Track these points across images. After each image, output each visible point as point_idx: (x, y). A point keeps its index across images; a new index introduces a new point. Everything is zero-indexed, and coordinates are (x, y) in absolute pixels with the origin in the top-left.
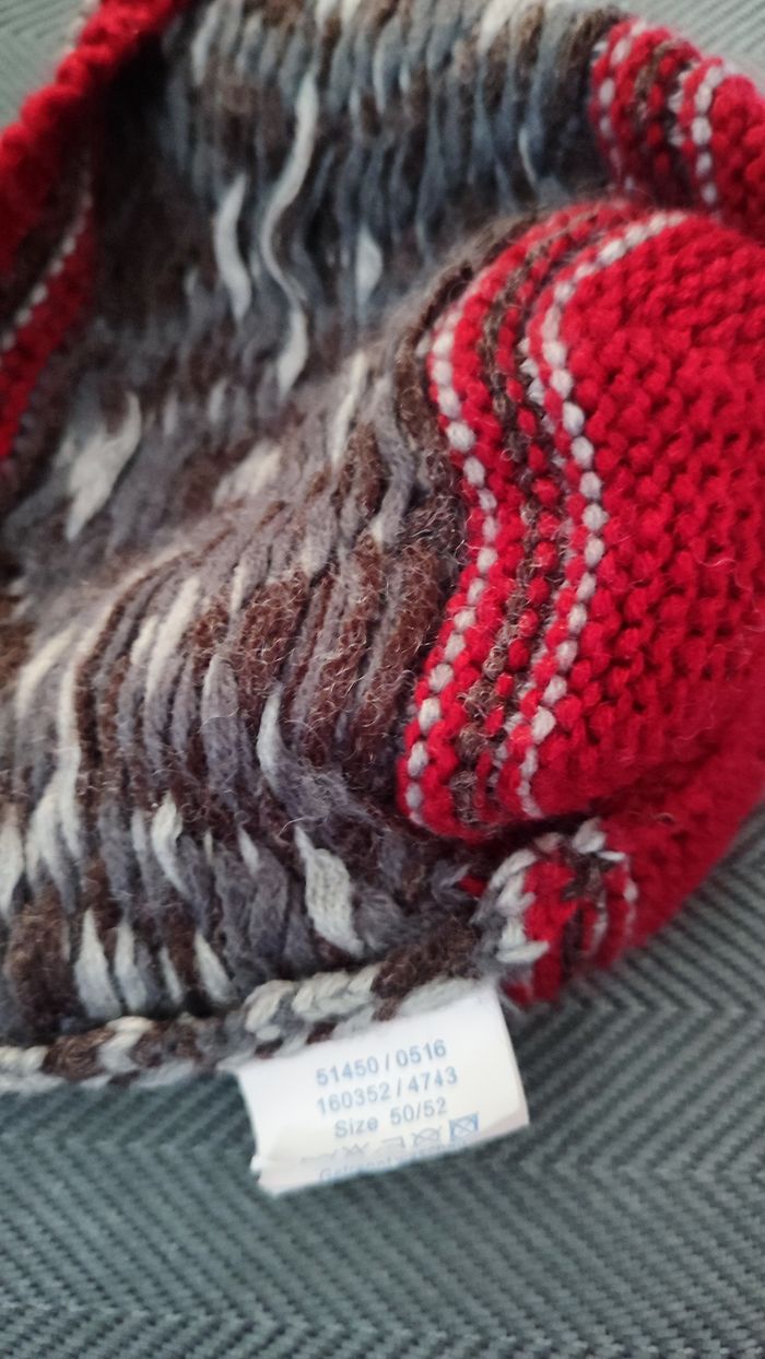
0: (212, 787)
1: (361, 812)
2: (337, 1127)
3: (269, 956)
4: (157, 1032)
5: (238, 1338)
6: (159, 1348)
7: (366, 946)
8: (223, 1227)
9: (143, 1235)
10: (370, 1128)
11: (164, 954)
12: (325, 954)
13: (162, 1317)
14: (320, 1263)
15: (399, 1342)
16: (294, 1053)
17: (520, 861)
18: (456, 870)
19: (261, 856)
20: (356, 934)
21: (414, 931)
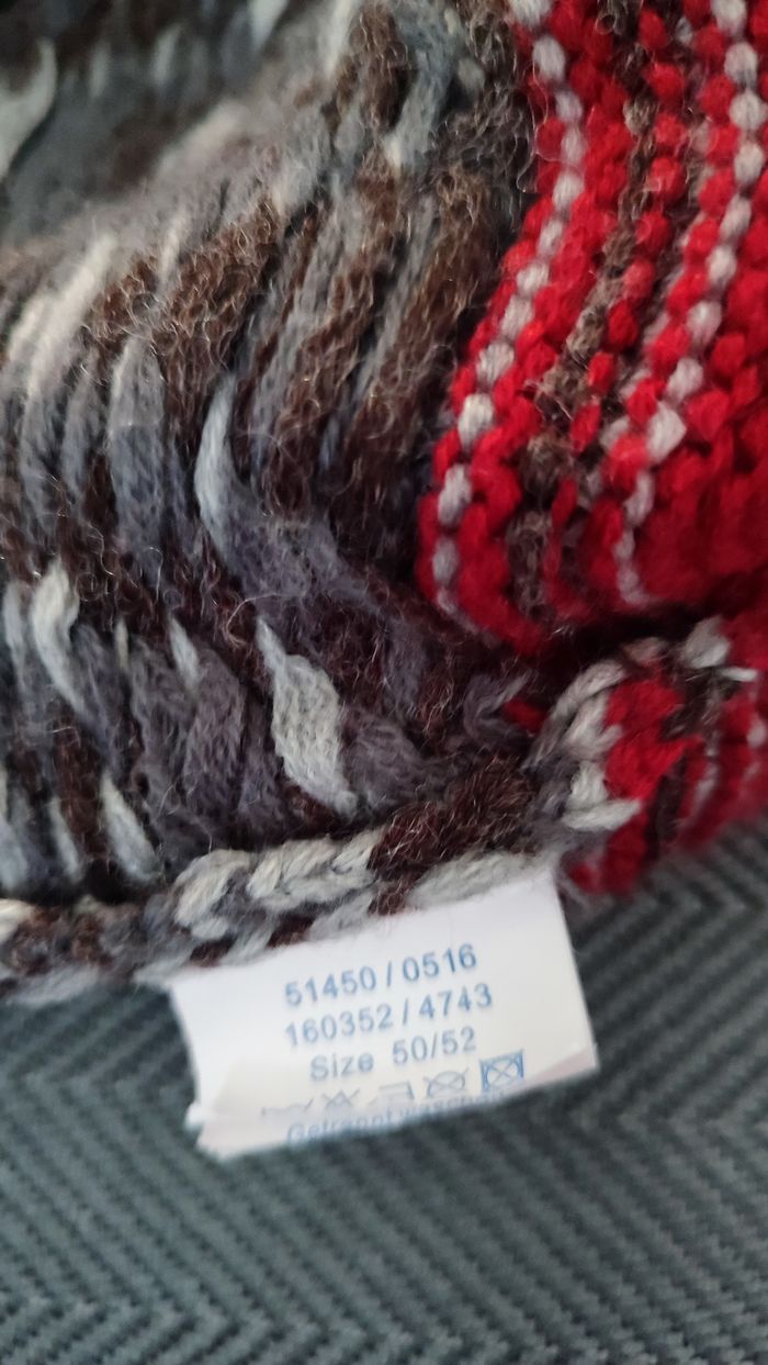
0: (122, 542)
1: (358, 591)
2: (314, 1065)
3: (215, 814)
4: (41, 923)
5: (173, 1339)
6: (67, 1347)
7: (362, 801)
8: (152, 1190)
9: (43, 1198)
10: (361, 1066)
11: (54, 807)
12: (300, 813)
13: (70, 1307)
14: (288, 1242)
15: (396, 1351)
16: (248, 960)
17: (600, 678)
18: (503, 686)
19: (202, 661)
20: (347, 784)
21: (433, 781)
